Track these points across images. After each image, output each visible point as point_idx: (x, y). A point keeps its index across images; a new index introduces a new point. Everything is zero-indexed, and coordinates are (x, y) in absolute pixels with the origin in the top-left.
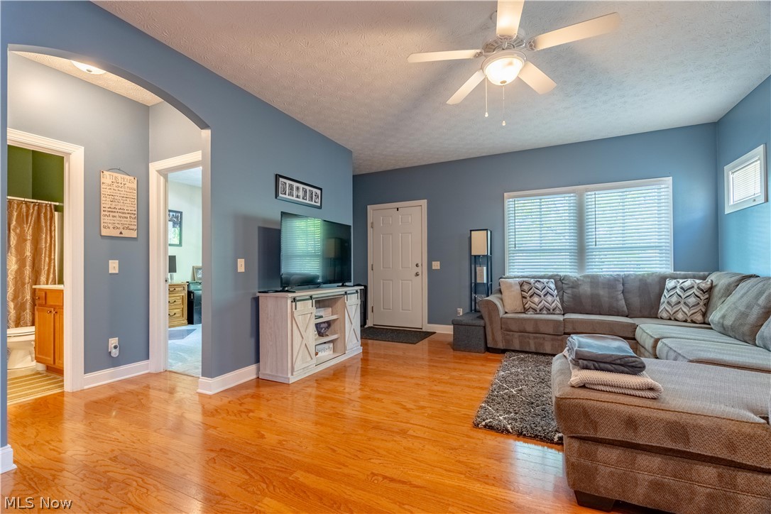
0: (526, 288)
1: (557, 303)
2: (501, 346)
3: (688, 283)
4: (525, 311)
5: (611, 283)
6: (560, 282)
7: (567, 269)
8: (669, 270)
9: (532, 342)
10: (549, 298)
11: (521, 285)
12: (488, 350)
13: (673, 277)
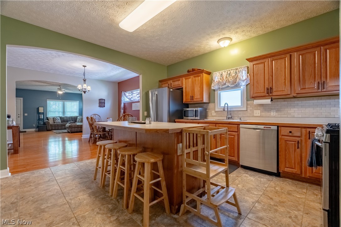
0: (54, 119)
1: (60, 121)
2: (50, 129)
3: (80, 117)
4: (54, 123)
5: (70, 118)
6: (61, 118)
7: (61, 115)
8: (78, 115)
9: (57, 128)
10: (59, 120)
11: (53, 118)
12: (48, 130)
13: (79, 116)
